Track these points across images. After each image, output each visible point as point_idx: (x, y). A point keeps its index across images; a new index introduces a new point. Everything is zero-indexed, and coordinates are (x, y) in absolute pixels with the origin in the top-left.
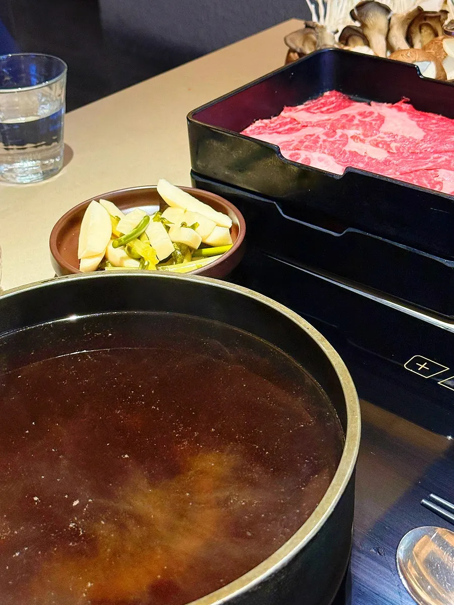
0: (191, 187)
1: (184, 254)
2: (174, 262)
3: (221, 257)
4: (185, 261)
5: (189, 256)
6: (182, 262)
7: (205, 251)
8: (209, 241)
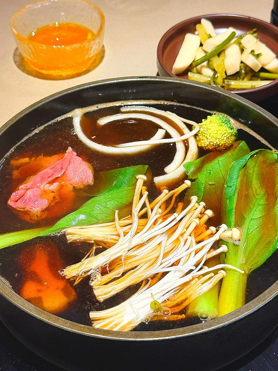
0: (269, 22)
1: (246, 74)
2: (238, 78)
3: (272, 82)
4: (245, 79)
5: (249, 76)
6: (243, 79)
7: (263, 74)
8: (267, 67)
